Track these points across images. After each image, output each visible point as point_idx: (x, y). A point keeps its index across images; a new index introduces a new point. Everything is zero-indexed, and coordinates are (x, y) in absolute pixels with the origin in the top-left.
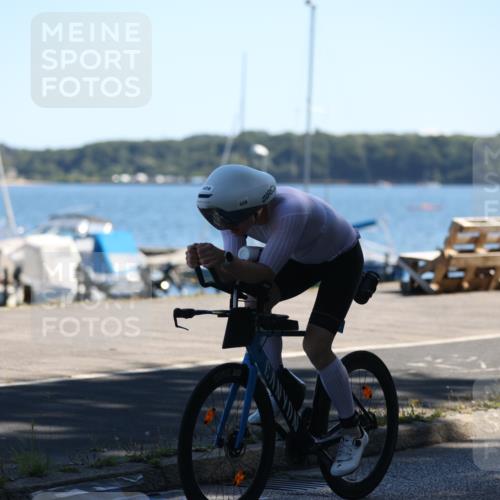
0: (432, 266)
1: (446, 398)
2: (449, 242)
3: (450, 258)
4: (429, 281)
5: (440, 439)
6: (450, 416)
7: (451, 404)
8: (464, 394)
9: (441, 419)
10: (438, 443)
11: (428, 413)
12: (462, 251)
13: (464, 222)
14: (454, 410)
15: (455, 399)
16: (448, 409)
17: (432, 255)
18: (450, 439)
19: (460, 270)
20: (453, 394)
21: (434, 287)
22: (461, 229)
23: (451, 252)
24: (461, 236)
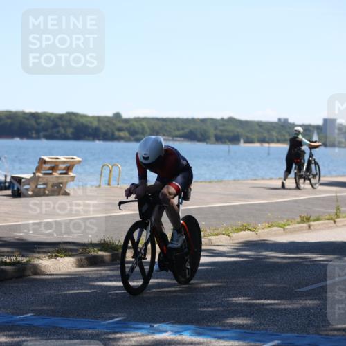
0: (29, 181)
1: (34, 252)
2: (38, 169)
3: (39, 177)
4: (27, 190)
5: (30, 273)
6: (36, 262)
7: (38, 255)
8: (44, 250)
9: (32, 263)
10: (29, 275)
11: (25, 260)
12: (45, 174)
13: (46, 158)
14: (39, 258)
15: (39, 252)
16: (35, 257)
17: (29, 176)
18: (36, 274)
19: (44, 184)
20: (38, 250)
21: (30, 193)
22: (45, 162)
23: (38, 174)
24: (44, 166)
